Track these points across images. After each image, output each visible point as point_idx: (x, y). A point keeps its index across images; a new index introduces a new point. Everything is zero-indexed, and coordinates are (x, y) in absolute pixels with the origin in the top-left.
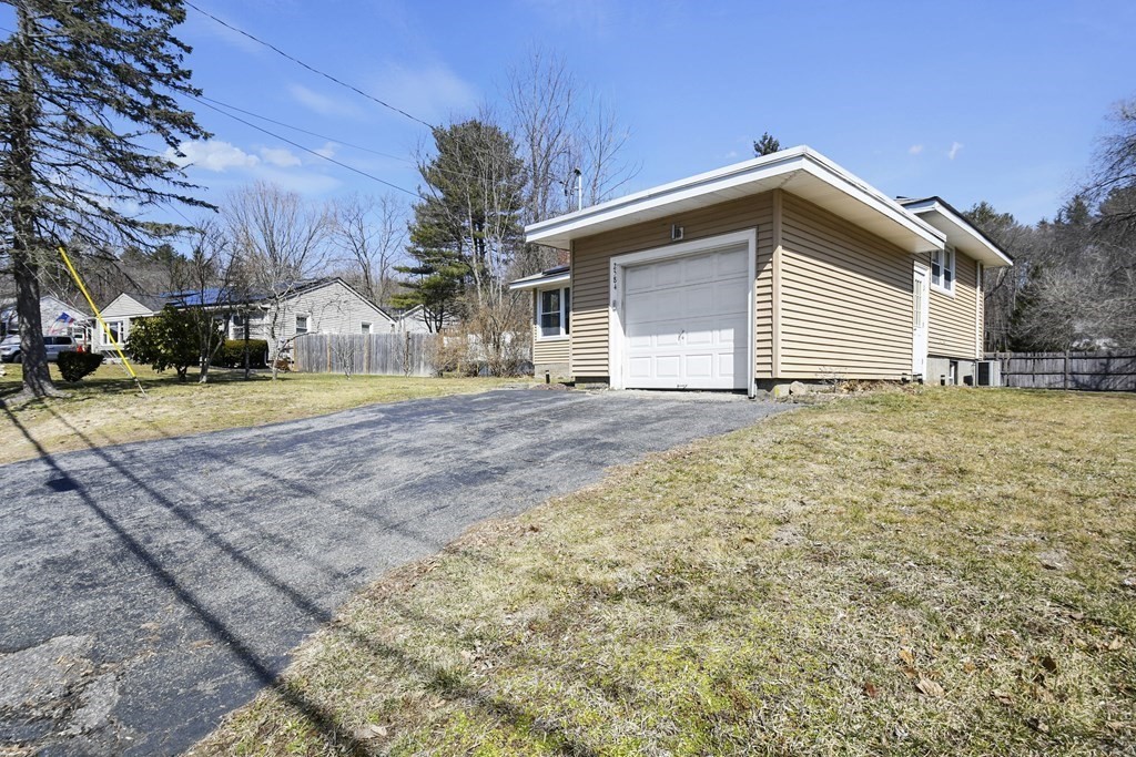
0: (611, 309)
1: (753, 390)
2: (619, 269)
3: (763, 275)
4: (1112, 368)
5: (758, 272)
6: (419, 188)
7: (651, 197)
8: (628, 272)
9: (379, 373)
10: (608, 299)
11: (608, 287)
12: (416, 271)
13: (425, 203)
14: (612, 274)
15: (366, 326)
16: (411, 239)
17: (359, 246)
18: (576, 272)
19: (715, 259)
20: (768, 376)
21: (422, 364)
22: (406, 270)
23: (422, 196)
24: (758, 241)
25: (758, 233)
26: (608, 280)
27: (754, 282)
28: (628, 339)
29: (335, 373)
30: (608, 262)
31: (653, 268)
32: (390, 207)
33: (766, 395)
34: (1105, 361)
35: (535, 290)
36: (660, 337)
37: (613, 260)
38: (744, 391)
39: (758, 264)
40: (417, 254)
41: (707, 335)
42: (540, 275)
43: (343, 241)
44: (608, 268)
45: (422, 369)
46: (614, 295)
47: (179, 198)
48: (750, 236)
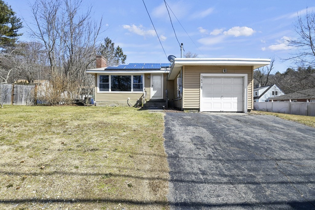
0: (200, 89)
3: (249, 85)
5: (248, 84)
11: (200, 82)
14: (201, 78)
18: (185, 76)
19: (232, 79)
20: (250, 109)
24: (248, 77)
27: (247, 86)
33: (249, 113)
35: (96, 74)
37: (201, 74)
39: (248, 82)
41: (230, 98)
44: (199, 76)
48: (246, 75)
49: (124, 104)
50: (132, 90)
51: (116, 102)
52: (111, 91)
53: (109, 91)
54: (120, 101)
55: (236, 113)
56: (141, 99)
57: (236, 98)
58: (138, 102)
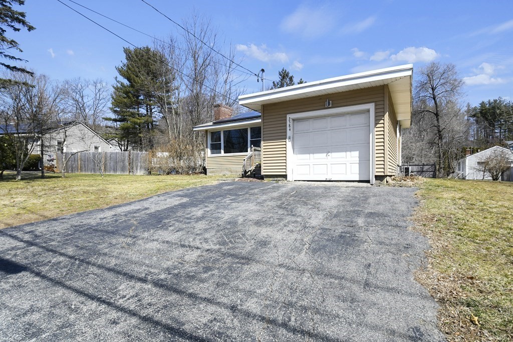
0: (287, 140)
1: (373, 180)
2: (291, 121)
3: (378, 126)
4: (424, 169)
5: (376, 124)
6: (116, 78)
7: (321, 84)
8: (295, 122)
9: (112, 173)
10: (286, 135)
11: (286, 129)
12: (115, 120)
13: (119, 85)
14: (288, 123)
15: (96, 148)
16: (112, 103)
17: (81, 106)
18: (265, 118)
19: (348, 117)
20: (382, 174)
21: (139, 168)
22: (110, 119)
23: (118, 82)
24: (376, 109)
25: (376, 105)
26: (286, 126)
27: (373, 129)
28: (295, 155)
29: (84, 173)
30: (286, 117)
31: (311, 120)
32: (99, 86)
33: (380, 183)
34: (422, 166)
35: (206, 131)
36: (315, 155)
37: (288, 116)
38: (368, 182)
39: (376, 120)
40: (115, 112)
41: (343, 154)
42: (211, 124)
43: (71, 102)
44: (286, 120)
45: (139, 171)
46: (289, 133)
47: (5, 66)
48: (371, 107)
50: (248, 149)
51: (229, 169)
52: (224, 153)
53: (221, 153)
57: (356, 154)
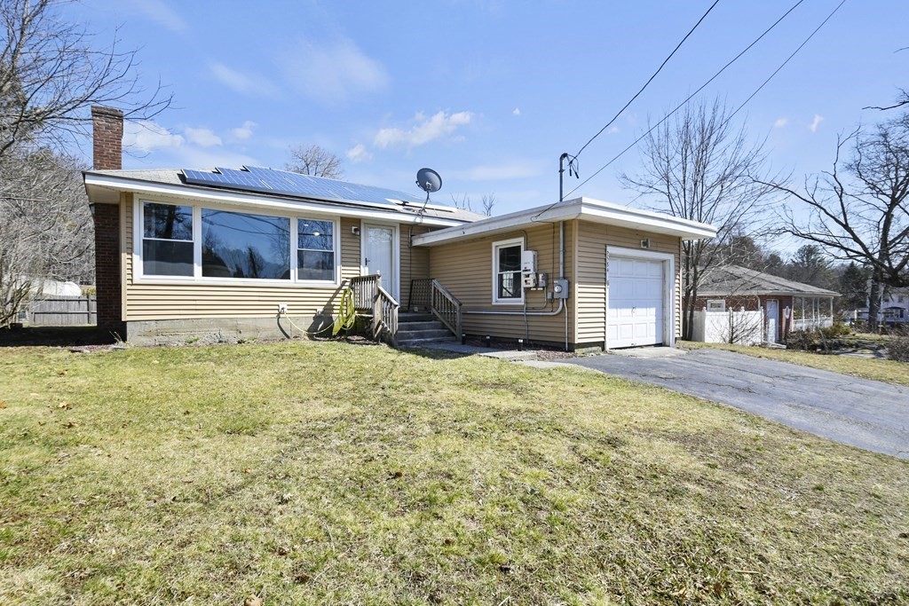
0: (606, 287)
1: (673, 343)
3: (676, 281)
5: (675, 278)
10: (605, 278)
11: (605, 268)
14: (607, 259)
24: (675, 262)
27: (674, 284)
30: (605, 250)
48: (672, 258)
49: (265, 329)
50: (292, 272)
51: (230, 323)
52: (204, 275)
53: (192, 275)
54: (246, 318)
55: (653, 348)
56: (329, 308)
57: (653, 310)
58: (317, 318)
